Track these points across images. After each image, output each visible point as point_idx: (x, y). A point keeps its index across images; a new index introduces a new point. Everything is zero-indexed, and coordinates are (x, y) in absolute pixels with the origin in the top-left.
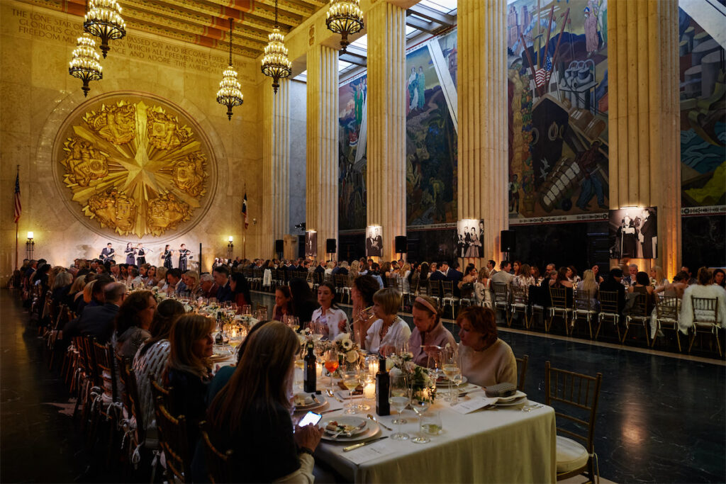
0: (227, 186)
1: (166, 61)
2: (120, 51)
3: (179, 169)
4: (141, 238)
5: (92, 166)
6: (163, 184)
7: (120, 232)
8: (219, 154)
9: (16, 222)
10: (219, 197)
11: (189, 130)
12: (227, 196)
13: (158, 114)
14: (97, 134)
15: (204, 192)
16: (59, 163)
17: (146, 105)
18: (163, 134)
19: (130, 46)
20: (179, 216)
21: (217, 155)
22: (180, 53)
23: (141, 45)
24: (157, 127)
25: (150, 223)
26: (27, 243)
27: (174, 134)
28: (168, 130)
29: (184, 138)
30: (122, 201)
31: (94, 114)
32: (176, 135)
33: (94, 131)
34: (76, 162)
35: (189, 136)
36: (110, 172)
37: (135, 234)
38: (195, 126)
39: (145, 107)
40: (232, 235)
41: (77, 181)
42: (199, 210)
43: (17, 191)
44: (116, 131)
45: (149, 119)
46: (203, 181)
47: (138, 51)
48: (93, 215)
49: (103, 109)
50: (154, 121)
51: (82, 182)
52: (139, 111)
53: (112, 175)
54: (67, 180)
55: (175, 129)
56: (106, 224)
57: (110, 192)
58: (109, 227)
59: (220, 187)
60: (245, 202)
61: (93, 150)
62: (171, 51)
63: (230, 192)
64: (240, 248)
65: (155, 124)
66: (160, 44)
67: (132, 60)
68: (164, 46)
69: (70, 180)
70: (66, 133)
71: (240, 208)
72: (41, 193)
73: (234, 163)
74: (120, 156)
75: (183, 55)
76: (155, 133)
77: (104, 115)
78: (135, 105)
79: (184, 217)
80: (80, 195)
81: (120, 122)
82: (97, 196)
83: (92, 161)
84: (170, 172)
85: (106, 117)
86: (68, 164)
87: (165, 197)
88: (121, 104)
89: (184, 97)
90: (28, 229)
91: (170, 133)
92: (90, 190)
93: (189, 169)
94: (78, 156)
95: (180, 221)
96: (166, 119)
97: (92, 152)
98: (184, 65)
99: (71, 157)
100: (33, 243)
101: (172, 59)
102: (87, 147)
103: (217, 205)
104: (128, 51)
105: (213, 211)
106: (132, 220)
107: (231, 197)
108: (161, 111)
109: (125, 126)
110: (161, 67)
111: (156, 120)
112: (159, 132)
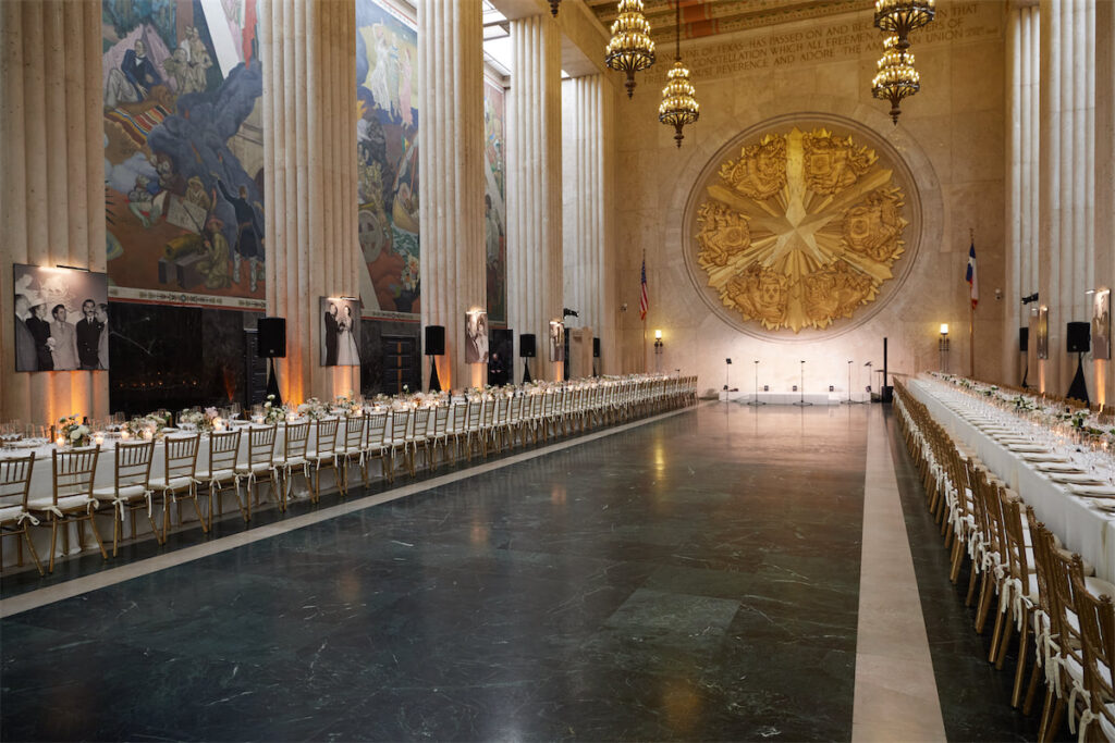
0: (940, 236)
1: (829, 54)
2: (761, 64)
3: (854, 220)
4: (797, 333)
5: (728, 237)
6: (828, 248)
7: (770, 326)
8: (925, 183)
9: (643, 317)
10: (925, 258)
11: (871, 155)
12: (940, 254)
13: (819, 140)
14: (734, 191)
15: (900, 250)
16: (692, 238)
17: (801, 132)
18: (827, 169)
19: (774, 52)
20: (856, 295)
21: (919, 185)
22: (851, 33)
23: (789, 44)
24: (817, 161)
25: (810, 311)
26: (656, 345)
27: (847, 165)
28: (836, 162)
29: (863, 169)
30: (769, 280)
31: (732, 163)
33: (731, 187)
34: (710, 234)
35: (871, 163)
36: (752, 241)
37: (789, 327)
38: (881, 146)
39: (800, 136)
40: (949, 320)
41: (713, 260)
42: (890, 282)
43: (644, 281)
44: (758, 182)
45: (807, 151)
46: (897, 234)
47: (785, 55)
48: (731, 303)
49: (743, 154)
50: (813, 154)
51: (718, 260)
52: (792, 143)
53: (754, 245)
54: (701, 261)
55: (847, 158)
56: (749, 315)
57: (752, 270)
58: (753, 318)
59: (926, 240)
60: (971, 260)
61: (730, 215)
62: (837, 35)
63: (947, 245)
64: (967, 345)
65: (813, 158)
66: (817, 32)
67: (779, 70)
68: (825, 31)
69: (706, 260)
70: (699, 198)
71: (965, 271)
72: (671, 281)
73: (954, 194)
74: (766, 215)
75: (855, 34)
76: (814, 171)
77: (743, 161)
78: (785, 136)
79: (864, 297)
80: (720, 276)
81: (763, 167)
82: (737, 278)
83: (728, 229)
84: (841, 228)
85: (746, 164)
86: (701, 238)
87: (832, 269)
88: (767, 140)
89: (859, 102)
90: (658, 327)
91: (839, 166)
92: (729, 269)
93: (870, 219)
94: (713, 226)
95: (859, 303)
96: (831, 145)
97: (728, 218)
98: (857, 50)
99: (705, 229)
100: (661, 345)
101: (837, 47)
102: (724, 213)
103: (921, 271)
104: (771, 58)
105: (913, 283)
106: (784, 309)
107: (950, 254)
108: (824, 134)
109: (770, 171)
110: (822, 66)
111: (815, 150)
112: (820, 168)
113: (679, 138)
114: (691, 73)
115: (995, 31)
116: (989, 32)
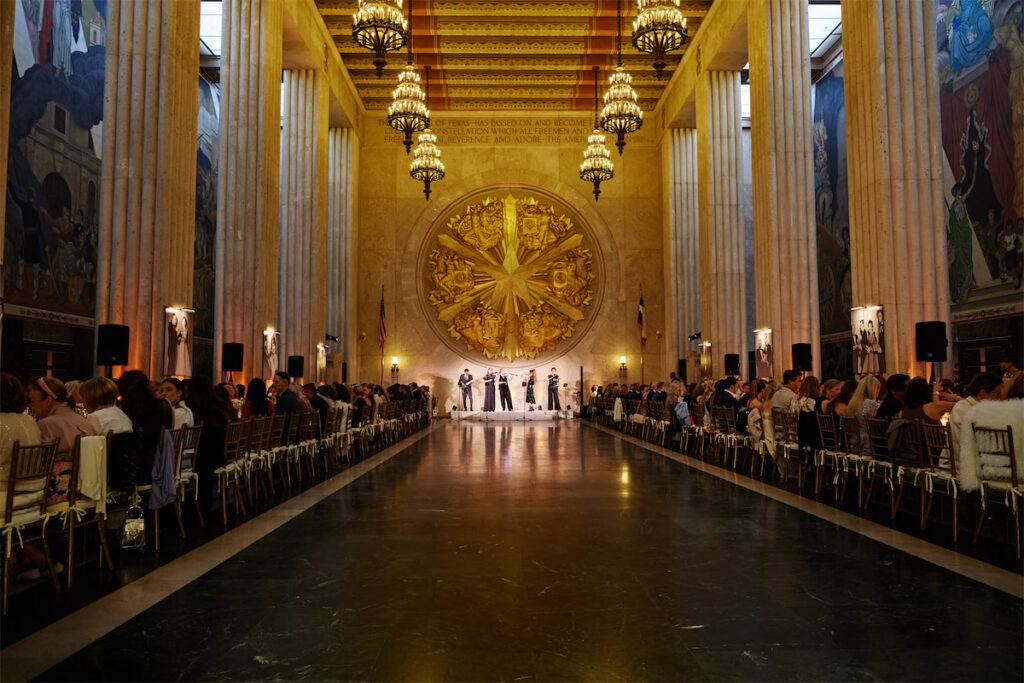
0: (618, 288)
1: (536, 140)
2: (484, 139)
3: (556, 272)
4: (512, 361)
5: (456, 278)
6: (536, 293)
7: (489, 355)
8: (607, 247)
9: (382, 346)
10: (608, 305)
11: (568, 221)
12: (618, 302)
13: (529, 207)
14: (461, 241)
15: (589, 298)
16: (425, 279)
17: (515, 198)
18: (535, 230)
19: (494, 132)
20: (557, 332)
21: (603, 248)
22: (553, 126)
23: (506, 127)
24: (527, 223)
25: (522, 343)
26: (393, 370)
27: (549, 229)
28: (541, 224)
29: (561, 232)
30: (489, 317)
31: (458, 217)
32: (551, 229)
33: (458, 237)
34: (441, 275)
35: (568, 228)
36: (476, 283)
37: (506, 357)
38: (574, 215)
39: (514, 201)
40: (626, 354)
41: (442, 298)
42: (582, 323)
43: (382, 313)
44: (481, 235)
45: (519, 214)
46: (587, 285)
47: (503, 135)
48: (458, 335)
49: (468, 211)
50: (524, 217)
51: (447, 298)
52: (508, 206)
53: (478, 287)
54: (432, 298)
55: (550, 223)
56: (473, 345)
57: (476, 308)
58: (476, 349)
59: (608, 291)
60: (641, 308)
61: (458, 260)
62: (542, 126)
63: (623, 296)
64: (639, 373)
65: (525, 220)
66: (528, 121)
67: (498, 147)
68: (534, 123)
69: (436, 297)
70: (431, 244)
71: (637, 316)
72: (406, 314)
73: (627, 257)
74: (487, 263)
75: (556, 128)
76: (525, 231)
77: (469, 217)
78: (502, 200)
79: (563, 334)
80: (447, 313)
81: (485, 224)
82: (463, 314)
83: (456, 272)
84: (546, 278)
85: (471, 219)
86: (433, 279)
87: (539, 310)
88: (488, 202)
89: (560, 180)
90: (394, 354)
91: (544, 228)
92: (455, 306)
93: (568, 272)
94: (442, 269)
95: (559, 339)
96: (538, 211)
97: (456, 263)
98: (558, 140)
99: (436, 271)
100: (398, 370)
101: (543, 136)
102: (452, 258)
103: (605, 314)
104: (492, 137)
105: (600, 324)
106: (501, 340)
107: (625, 302)
108: (533, 202)
109: (491, 227)
110: (531, 148)
111: (526, 214)
112: (530, 229)
113: (427, 192)
114: (438, 138)
115: (652, 141)
116: (649, 141)
